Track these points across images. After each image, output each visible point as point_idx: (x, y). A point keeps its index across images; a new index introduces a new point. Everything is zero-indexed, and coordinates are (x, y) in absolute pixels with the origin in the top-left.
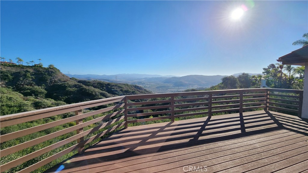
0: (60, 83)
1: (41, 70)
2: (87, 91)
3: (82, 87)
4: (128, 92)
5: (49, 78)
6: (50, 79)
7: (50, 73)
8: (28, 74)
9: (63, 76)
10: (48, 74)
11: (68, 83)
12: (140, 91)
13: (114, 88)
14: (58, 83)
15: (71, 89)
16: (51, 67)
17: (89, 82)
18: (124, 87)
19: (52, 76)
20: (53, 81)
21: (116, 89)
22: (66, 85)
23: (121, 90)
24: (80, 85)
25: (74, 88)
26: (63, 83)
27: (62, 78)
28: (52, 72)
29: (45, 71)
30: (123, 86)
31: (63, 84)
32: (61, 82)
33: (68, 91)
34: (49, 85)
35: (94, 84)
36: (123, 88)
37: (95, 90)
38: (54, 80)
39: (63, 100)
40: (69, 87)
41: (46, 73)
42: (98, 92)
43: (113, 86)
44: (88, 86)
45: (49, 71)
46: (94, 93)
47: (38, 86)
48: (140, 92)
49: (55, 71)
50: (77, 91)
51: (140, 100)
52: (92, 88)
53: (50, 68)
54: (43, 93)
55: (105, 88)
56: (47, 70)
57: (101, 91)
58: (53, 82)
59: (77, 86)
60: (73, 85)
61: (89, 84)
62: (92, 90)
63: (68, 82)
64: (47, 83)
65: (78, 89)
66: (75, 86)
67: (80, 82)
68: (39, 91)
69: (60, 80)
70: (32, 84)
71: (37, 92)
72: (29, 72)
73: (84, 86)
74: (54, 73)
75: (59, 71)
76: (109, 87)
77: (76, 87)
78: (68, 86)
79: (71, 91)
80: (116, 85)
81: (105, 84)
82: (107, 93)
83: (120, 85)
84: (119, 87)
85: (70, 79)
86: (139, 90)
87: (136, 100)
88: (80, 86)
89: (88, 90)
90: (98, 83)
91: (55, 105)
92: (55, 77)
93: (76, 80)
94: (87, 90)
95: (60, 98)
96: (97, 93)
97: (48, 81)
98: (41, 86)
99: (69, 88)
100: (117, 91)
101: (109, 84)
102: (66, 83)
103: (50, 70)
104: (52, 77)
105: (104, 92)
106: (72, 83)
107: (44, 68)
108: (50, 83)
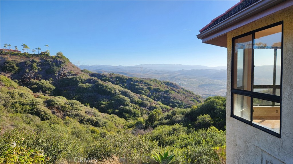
0: (70, 77)
1: (48, 60)
3: (98, 82)
4: (159, 92)
5: (57, 69)
6: (58, 72)
7: (59, 63)
8: (35, 65)
9: (73, 67)
10: (56, 65)
11: (80, 77)
12: (177, 90)
13: (138, 85)
14: (68, 77)
16: (59, 55)
17: (105, 76)
18: (153, 84)
19: (60, 67)
20: (62, 74)
21: (142, 86)
22: (78, 80)
23: (149, 88)
24: (95, 80)
25: (87, 84)
26: (74, 76)
27: (72, 69)
28: (60, 62)
29: (53, 60)
30: (151, 83)
31: (74, 78)
32: (71, 75)
33: (80, 87)
34: (58, 79)
35: (112, 78)
36: (150, 85)
37: (114, 87)
38: (63, 72)
39: (74, 98)
40: (81, 82)
41: (54, 64)
42: (119, 90)
43: (137, 81)
44: (105, 81)
45: (57, 61)
46: (113, 92)
47: (46, 80)
48: (176, 92)
49: (64, 61)
50: (92, 87)
51: (177, 104)
52: (110, 85)
53: (58, 57)
54: (51, 89)
55: (126, 85)
56: (54, 59)
57: (122, 89)
58: (62, 76)
59: (91, 81)
60: (87, 80)
61: (105, 78)
62: (110, 87)
63: (80, 75)
64: (56, 76)
65: (93, 85)
66: (89, 81)
67: (93, 75)
68: (47, 86)
69: (70, 73)
70: (38, 77)
71: (45, 87)
72: (35, 62)
73: (100, 82)
74: (62, 63)
75: (68, 60)
76: (132, 83)
77: (90, 83)
78: (81, 80)
79: (84, 88)
80: (141, 81)
81: (126, 79)
82: (130, 91)
83: (147, 81)
84: (145, 83)
85: (82, 71)
86: (174, 89)
87: (171, 104)
88: (95, 82)
89: (106, 87)
90: (117, 78)
91: (69, 104)
92: (65, 69)
93: (88, 72)
94: (103, 86)
95: (71, 96)
96: (118, 91)
97: (56, 74)
98: (49, 80)
99: (82, 84)
100: (142, 89)
101: (131, 79)
102: (78, 76)
103: (58, 59)
104: (60, 69)
105: (126, 90)
106: (85, 77)
107: (52, 57)
108: (58, 76)
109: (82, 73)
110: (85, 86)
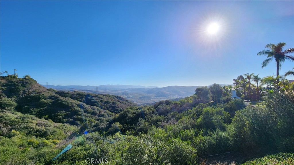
0: (34, 95)
1: (14, 81)
2: (63, 102)
3: (58, 98)
4: (108, 103)
5: (22, 89)
6: (23, 91)
7: (25, 84)
9: (40, 87)
10: (21, 85)
11: (43, 95)
12: (121, 101)
13: (93, 99)
14: (32, 95)
15: (45, 101)
16: (27, 78)
17: (67, 93)
18: (105, 98)
19: (26, 87)
20: (27, 93)
21: (96, 99)
22: (41, 97)
23: (101, 101)
24: (56, 96)
25: (49, 100)
26: (38, 94)
27: (38, 89)
28: (26, 83)
29: (19, 81)
30: (104, 97)
32: (36, 93)
33: (41, 103)
34: (21, 97)
35: (73, 95)
36: (103, 99)
37: (72, 101)
38: (28, 91)
39: (34, 113)
40: (43, 98)
41: (20, 84)
42: (75, 103)
43: (93, 97)
44: (66, 97)
45: (23, 82)
46: (70, 105)
47: (8, 97)
48: (121, 102)
49: (31, 82)
50: (53, 103)
51: (120, 111)
52: (69, 100)
53: (25, 79)
54: (12, 105)
55: (84, 99)
56: (21, 81)
57: (79, 102)
58: (26, 94)
59: (53, 97)
60: (49, 97)
61: (67, 95)
62: (69, 102)
63: (44, 93)
64: (19, 94)
65: (54, 100)
66: (51, 97)
67: (57, 93)
68: (7, 103)
69: (34, 91)
71: (5, 104)
73: (61, 98)
74: (29, 84)
75: (35, 81)
76: (89, 98)
77: (51, 99)
79: (45, 103)
80: (96, 96)
81: (85, 95)
82: (85, 104)
83: (100, 96)
84: (99, 98)
85: (48, 90)
86: (120, 100)
87: (116, 111)
88: (56, 98)
89: (65, 101)
90: (77, 94)
92: (30, 88)
93: (53, 91)
95: (31, 110)
96: (74, 105)
97: (20, 93)
98: (11, 98)
99: (44, 100)
100: (96, 102)
101: (88, 95)
102: (41, 94)
103: (25, 81)
104: (25, 88)
105: (82, 103)
106: (47, 94)
107: (19, 79)
108: (22, 94)
109: (48, 91)
110: (45, 102)
